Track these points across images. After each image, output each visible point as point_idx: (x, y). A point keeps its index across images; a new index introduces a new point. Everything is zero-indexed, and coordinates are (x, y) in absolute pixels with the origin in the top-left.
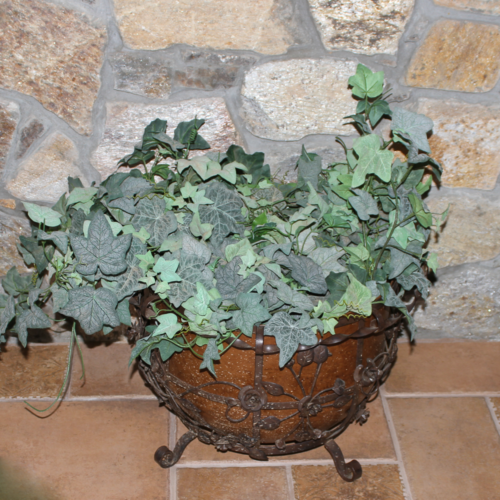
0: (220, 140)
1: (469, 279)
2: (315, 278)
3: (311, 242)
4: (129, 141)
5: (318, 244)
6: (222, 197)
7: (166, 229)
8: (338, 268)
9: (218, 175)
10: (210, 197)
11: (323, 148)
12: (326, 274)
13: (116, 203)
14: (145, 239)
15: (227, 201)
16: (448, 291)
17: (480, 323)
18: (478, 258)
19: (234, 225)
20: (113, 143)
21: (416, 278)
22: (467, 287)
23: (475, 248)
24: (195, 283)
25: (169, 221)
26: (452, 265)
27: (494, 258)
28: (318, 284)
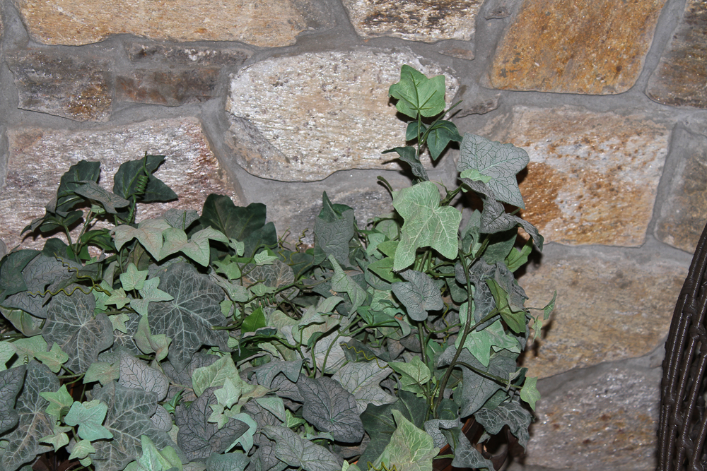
0: (195, 183)
1: (611, 387)
2: (343, 416)
3: (338, 352)
4: (48, 188)
5: (350, 357)
6: (188, 287)
7: (95, 344)
8: (381, 398)
9: (180, 253)
10: (167, 290)
11: (362, 191)
12: (362, 408)
13: (15, 300)
14: (61, 363)
15: (196, 294)
16: (577, 407)
17: (634, 456)
18: (623, 353)
19: (209, 333)
20: (21, 193)
21: (508, 411)
22: (608, 400)
23: (617, 338)
24: (140, 437)
25: (101, 330)
26: (582, 366)
27: (650, 353)
28: (347, 427)
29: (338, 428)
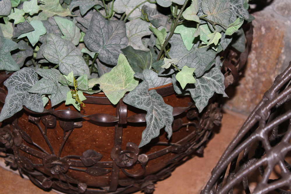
8: (139, 45)
28: (110, 54)
29: (105, 52)
